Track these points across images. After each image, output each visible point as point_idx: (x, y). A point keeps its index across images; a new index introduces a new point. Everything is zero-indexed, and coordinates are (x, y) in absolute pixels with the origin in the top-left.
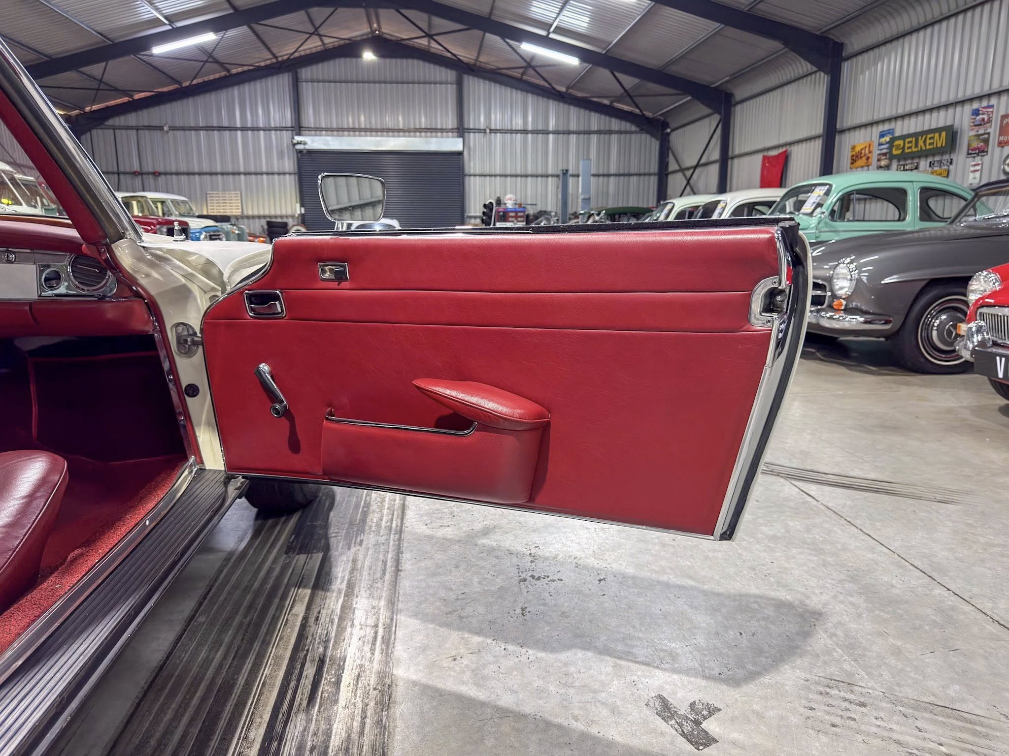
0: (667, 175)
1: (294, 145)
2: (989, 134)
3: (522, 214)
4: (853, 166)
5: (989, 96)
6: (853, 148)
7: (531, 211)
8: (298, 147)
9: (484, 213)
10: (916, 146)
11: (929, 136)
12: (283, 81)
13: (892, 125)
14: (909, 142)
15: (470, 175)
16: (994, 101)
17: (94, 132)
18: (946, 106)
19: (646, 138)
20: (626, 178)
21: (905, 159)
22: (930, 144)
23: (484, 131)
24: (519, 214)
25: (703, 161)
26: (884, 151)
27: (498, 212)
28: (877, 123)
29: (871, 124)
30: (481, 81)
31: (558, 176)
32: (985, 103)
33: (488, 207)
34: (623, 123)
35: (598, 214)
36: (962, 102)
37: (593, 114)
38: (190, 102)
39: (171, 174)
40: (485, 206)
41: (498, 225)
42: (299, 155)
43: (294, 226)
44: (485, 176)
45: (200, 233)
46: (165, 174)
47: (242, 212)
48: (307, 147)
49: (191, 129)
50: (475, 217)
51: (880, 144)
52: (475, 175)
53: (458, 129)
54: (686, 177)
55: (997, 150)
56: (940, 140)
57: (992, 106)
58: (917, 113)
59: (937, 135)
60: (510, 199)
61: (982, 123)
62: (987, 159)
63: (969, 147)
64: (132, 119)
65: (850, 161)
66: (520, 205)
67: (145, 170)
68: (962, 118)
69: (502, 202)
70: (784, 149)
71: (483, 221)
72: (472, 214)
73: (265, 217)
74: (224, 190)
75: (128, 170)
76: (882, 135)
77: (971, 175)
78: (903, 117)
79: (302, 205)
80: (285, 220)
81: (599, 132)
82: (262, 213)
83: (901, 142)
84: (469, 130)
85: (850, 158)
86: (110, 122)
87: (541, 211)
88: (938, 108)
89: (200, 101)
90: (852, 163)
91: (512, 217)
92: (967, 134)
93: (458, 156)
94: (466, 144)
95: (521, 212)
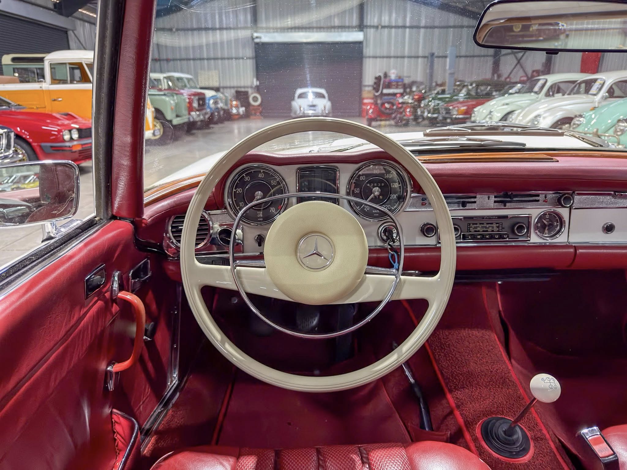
0: (501, 56)
1: (253, 39)
7: (407, 81)
8: (257, 40)
9: (375, 83)
15: (366, 57)
23: (377, 27)
24: (399, 84)
27: (384, 82)
31: (425, 57)
33: (378, 79)
35: (471, 85)
37: (451, 14)
39: (177, 60)
40: (376, 78)
41: (385, 91)
42: (257, 46)
43: (252, 93)
44: (376, 57)
45: (209, 100)
46: (174, 60)
47: (220, 84)
48: (262, 40)
49: (188, 30)
50: (369, 86)
52: (369, 57)
53: (359, 25)
60: (394, 73)
66: (400, 77)
67: (162, 57)
69: (388, 75)
71: (374, 89)
72: (367, 84)
73: (233, 87)
74: (208, 70)
79: (257, 79)
80: (246, 90)
81: (454, 27)
82: (232, 85)
84: (367, 27)
87: (413, 81)
91: (394, 85)
93: (359, 44)
94: (365, 36)
95: (400, 82)
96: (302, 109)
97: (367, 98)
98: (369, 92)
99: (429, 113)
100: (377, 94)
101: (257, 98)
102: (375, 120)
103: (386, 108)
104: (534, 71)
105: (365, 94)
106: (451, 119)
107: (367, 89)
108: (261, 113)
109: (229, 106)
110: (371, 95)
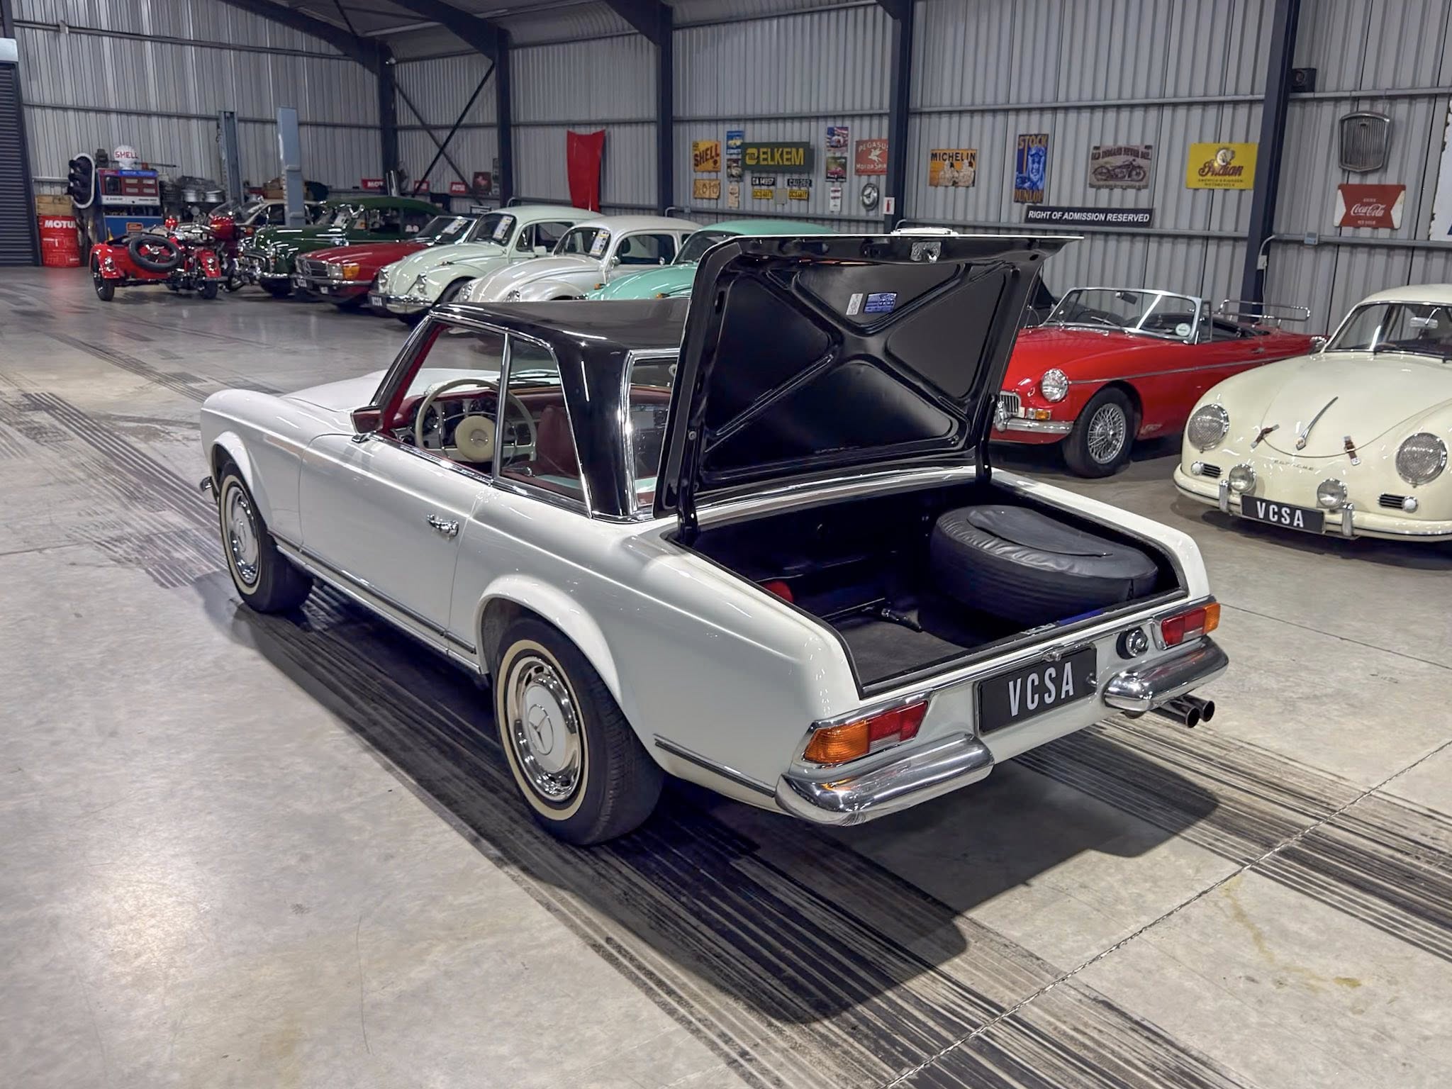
0: (395, 131)
2: (845, 158)
3: (151, 182)
4: (697, 168)
5: (843, 117)
6: (696, 145)
7: (166, 177)
9: (71, 177)
10: (773, 159)
11: (785, 150)
13: (741, 127)
14: (764, 153)
15: (33, 106)
16: (847, 123)
18: (801, 118)
19: (354, 68)
20: (329, 130)
21: (760, 172)
22: (787, 159)
23: (55, 28)
24: (146, 182)
25: (465, 121)
26: (734, 157)
27: (102, 176)
28: (725, 120)
29: (716, 121)
31: (208, 118)
32: (839, 124)
33: (80, 168)
34: (315, 40)
36: (817, 118)
37: (260, 19)
40: (72, 164)
41: (107, 200)
44: (65, 107)
50: (52, 183)
51: (729, 148)
52: (43, 107)
54: (437, 143)
55: (855, 178)
56: (798, 158)
57: (846, 129)
58: (769, 119)
59: (794, 150)
60: (126, 154)
61: (837, 146)
62: (846, 185)
63: (827, 169)
65: (692, 162)
66: (145, 167)
68: (817, 134)
69: (109, 159)
70: (599, 129)
71: (73, 192)
72: (45, 177)
76: (730, 136)
77: (832, 202)
78: (753, 120)
83: (754, 151)
84: (22, 24)
85: (692, 158)
87: (184, 178)
88: (792, 118)
90: (696, 165)
91: (132, 185)
92: (824, 155)
93: (6, 69)
94: (22, 48)
95: (149, 178)
97: (54, 218)
98: (59, 199)
99: (265, 268)
100: (82, 206)
102: (122, 282)
103: (153, 257)
104: (477, 175)
105: (43, 207)
106: (330, 287)
107: (46, 190)
110: (65, 209)
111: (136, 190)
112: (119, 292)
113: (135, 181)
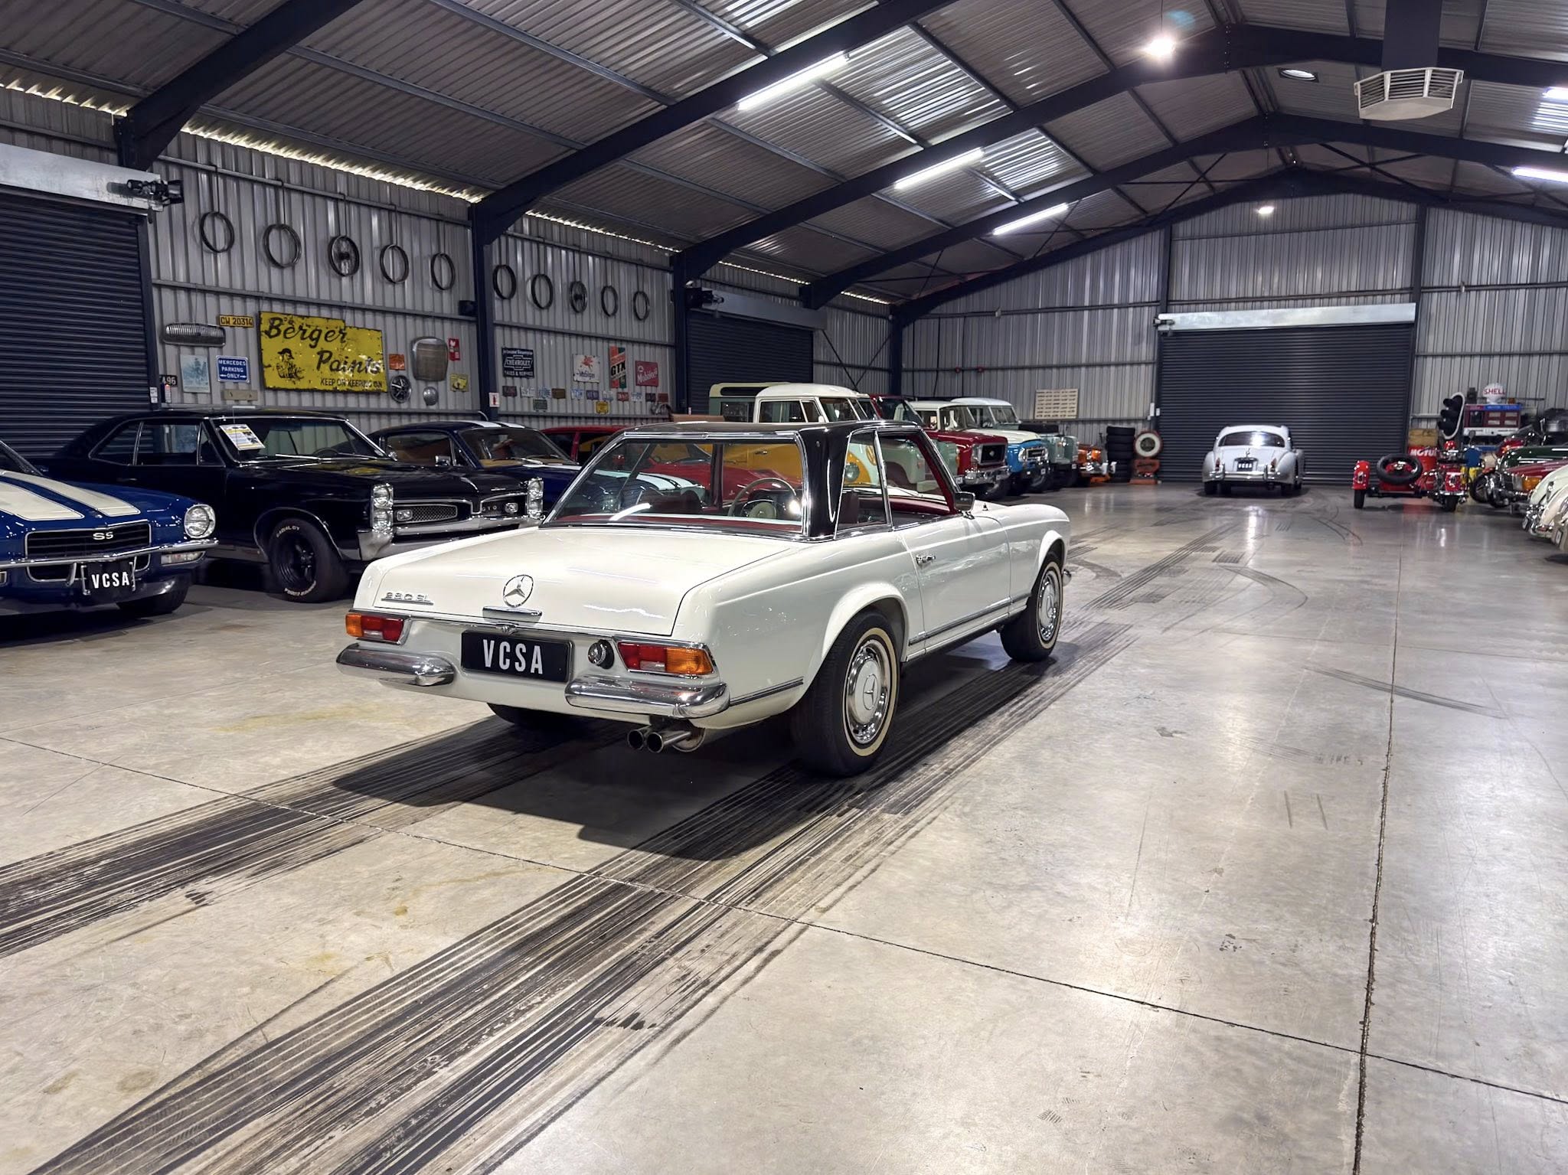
1: (1157, 326)
3: (1515, 414)
7: (1534, 409)
8: (1162, 328)
9: (1444, 412)
12: (1154, 241)
15: (1426, 356)
17: (918, 322)
23: (1458, 289)
24: (1508, 415)
27: (1468, 412)
30: (1460, 215)
33: (1453, 404)
38: (1029, 280)
39: (997, 369)
40: (1447, 402)
41: (1469, 432)
42: (1162, 338)
43: (1143, 433)
44: (1453, 356)
45: (1019, 449)
46: (990, 369)
47: (1077, 415)
48: (1174, 328)
49: (1027, 312)
50: (1429, 419)
52: (1434, 356)
53: (1411, 288)
60: (1494, 391)
64: (961, 305)
66: (1512, 400)
67: (967, 365)
69: (1479, 396)
71: (1440, 425)
72: (1425, 414)
73: (1106, 421)
74: (1058, 388)
75: (948, 366)
79: (1158, 405)
80: (1132, 425)
82: (1103, 416)
84: (1432, 289)
86: (937, 310)
87: (1553, 410)
89: (1042, 276)
91: (1496, 419)
93: (1407, 328)
94: (1421, 311)
95: (1513, 411)
96: (1221, 466)
97: (1421, 446)
98: (1429, 432)
100: (1447, 438)
101: (1153, 442)
102: (1371, 493)
103: (1394, 471)
105: (1415, 438)
107: (1422, 426)
108: (1156, 473)
109: (1075, 458)
110: (1431, 440)
111: (1498, 423)
112: (1368, 501)
113: (1498, 415)
